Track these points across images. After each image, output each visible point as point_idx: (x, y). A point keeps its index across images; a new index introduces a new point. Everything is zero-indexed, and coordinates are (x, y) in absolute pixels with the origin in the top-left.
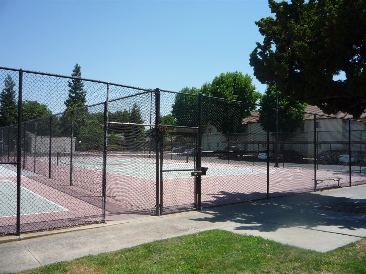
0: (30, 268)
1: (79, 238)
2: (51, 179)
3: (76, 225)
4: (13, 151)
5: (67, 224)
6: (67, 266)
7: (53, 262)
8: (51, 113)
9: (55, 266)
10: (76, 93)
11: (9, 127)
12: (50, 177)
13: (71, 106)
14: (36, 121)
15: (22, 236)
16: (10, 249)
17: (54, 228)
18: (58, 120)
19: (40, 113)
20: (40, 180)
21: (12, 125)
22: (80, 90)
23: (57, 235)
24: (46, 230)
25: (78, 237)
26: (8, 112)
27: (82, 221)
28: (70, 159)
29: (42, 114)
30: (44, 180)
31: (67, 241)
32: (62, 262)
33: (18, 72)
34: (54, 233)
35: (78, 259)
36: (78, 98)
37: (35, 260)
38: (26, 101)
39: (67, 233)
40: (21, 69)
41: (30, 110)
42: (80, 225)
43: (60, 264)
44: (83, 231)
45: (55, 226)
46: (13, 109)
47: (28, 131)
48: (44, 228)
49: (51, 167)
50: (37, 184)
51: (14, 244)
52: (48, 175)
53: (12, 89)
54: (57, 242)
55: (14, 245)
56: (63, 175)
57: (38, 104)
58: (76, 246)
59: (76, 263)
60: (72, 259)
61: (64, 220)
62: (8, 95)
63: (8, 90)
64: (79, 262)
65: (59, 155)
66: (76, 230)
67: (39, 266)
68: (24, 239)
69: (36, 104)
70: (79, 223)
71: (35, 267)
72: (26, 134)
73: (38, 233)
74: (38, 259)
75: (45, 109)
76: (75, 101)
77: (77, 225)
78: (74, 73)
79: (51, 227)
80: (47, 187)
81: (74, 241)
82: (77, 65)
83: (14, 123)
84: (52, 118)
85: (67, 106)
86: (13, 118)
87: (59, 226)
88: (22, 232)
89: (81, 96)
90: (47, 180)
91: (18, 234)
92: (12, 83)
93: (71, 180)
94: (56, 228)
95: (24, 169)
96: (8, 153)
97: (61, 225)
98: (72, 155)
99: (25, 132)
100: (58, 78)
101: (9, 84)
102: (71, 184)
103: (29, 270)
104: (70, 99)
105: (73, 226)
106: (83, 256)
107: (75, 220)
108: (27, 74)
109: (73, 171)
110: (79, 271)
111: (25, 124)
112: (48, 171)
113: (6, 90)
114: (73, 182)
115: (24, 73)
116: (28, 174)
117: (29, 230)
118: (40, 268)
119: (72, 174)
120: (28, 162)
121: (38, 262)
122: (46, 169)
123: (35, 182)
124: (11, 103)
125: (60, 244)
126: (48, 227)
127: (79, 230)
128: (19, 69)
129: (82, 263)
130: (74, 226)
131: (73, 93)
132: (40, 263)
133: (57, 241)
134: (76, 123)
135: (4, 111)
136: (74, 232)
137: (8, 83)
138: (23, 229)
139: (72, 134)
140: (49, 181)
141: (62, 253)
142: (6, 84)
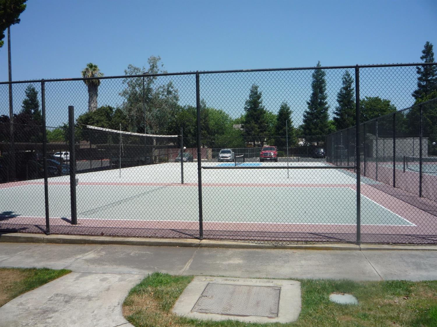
0: (371, 279)
1: (428, 259)
2: (395, 189)
3: (424, 244)
4: (353, 156)
5: (414, 241)
6: (412, 287)
7: (395, 279)
8: (395, 109)
9: (397, 283)
10: (427, 80)
11: (348, 129)
12: (394, 186)
13: (422, 98)
14: (377, 120)
15: (362, 246)
16: (350, 257)
17: (398, 243)
18: (405, 117)
19: (383, 111)
20: (384, 189)
21: (351, 127)
22: (434, 76)
23: (400, 252)
24: (388, 243)
25: (428, 257)
26: (346, 113)
27: (433, 240)
28: (419, 165)
29: (385, 112)
30: (388, 189)
31: (414, 260)
32: (405, 281)
33: (354, 69)
34: (397, 248)
35: (425, 282)
36: (431, 86)
37: (376, 273)
38: (367, 98)
39: (413, 251)
40: (357, 65)
41: (370, 109)
42: (431, 244)
43: (403, 283)
44: (434, 251)
45: (398, 241)
46: (351, 109)
47: (368, 133)
48: (386, 241)
49: (396, 175)
50: (380, 194)
51: (354, 252)
52: (392, 184)
53: (350, 87)
54: (401, 259)
55: (354, 254)
56: (411, 185)
57: (380, 99)
58: (425, 267)
59: (423, 286)
60: (418, 281)
61: (410, 235)
62: (345, 94)
63: (346, 88)
64: (426, 286)
65: (406, 160)
66: (425, 250)
67: (379, 279)
68: (364, 249)
69: (377, 100)
70: (429, 241)
71: (375, 279)
72: (366, 136)
73: (380, 245)
74: (379, 272)
75: (388, 105)
76: (426, 92)
77: (426, 244)
78: (424, 55)
79: (394, 241)
80: (392, 198)
81: (422, 262)
82: (428, 43)
83: (353, 125)
84: (396, 115)
85: (416, 98)
86: (352, 118)
87: (404, 242)
88: (363, 241)
89: (434, 84)
90: (392, 189)
91: (358, 243)
92: (350, 80)
93: (421, 191)
94: (400, 243)
95: (365, 176)
96: (348, 159)
97: (406, 240)
98: (421, 161)
99: (365, 134)
100: (399, 67)
101: (347, 82)
102: (420, 195)
103: (369, 281)
104: (420, 89)
105: (421, 244)
106: (432, 280)
107: (424, 238)
108: (363, 69)
109: (423, 180)
110: (426, 294)
111: (364, 124)
112: (392, 180)
113: (344, 88)
114: (423, 193)
115: (360, 69)
116: (370, 182)
117: (369, 241)
118: (380, 281)
119: (423, 184)
120: (370, 168)
121: (379, 275)
122: (390, 177)
123: (378, 191)
124: (350, 102)
125: (404, 261)
126: (390, 241)
127: (429, 250)
128: (355, 65)
129: (430, 288)
130: (423, 244)
131: (424, 81)
132: (381, 277)
133: (401, 257)
134: (428, 119)
135: (342, 112)
136: (422, 251)
137: (346, 80)
138: (364, 239)
139: (421, 133)
140: (393, 191)
141: (406, 271)
142: (344, 82)
